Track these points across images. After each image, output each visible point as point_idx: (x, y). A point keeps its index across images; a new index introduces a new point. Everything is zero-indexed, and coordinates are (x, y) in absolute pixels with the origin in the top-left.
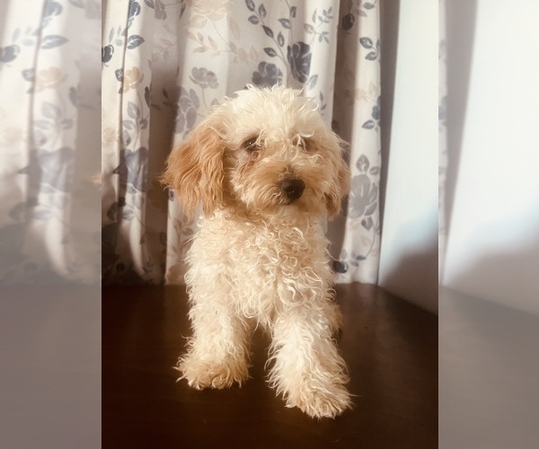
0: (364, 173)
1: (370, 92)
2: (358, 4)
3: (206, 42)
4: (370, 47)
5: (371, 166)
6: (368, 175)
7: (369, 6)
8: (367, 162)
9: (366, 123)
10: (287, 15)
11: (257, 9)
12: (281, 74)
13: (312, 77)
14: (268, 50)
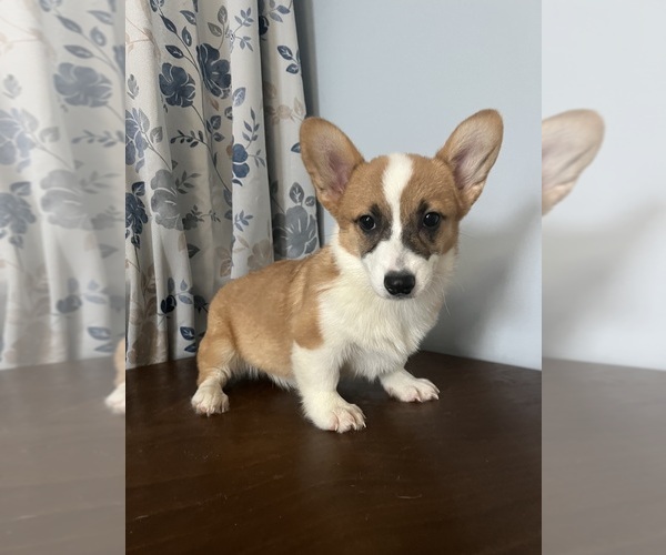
0: (299, 204)
1: (296, 110)
2: (272, 4)
4: (290, 58)
5: (306, 197)
6: (304, 206)
7: (283, 10)
8: (301, 190)
9: (295, 146)
10: (191, 8)
12: (192, 81)
13: (237, 91)
14: (172, 49)
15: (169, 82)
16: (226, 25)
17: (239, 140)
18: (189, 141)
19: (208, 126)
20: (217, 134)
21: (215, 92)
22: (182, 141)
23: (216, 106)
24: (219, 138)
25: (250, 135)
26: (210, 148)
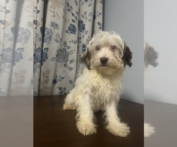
2: (98, 12)
3: (56, 14)
4: (100, 25)
7: (100, 14)
10: (78, 12)
11: (70, 7)
12: (76, 28)
13: (86, 31)
14: (73, 20)
15: (71, 28)
16: (86, 16)
17: (85, 43)
18: (74, 42)
19: (78, 39)
20: (80, 41)
21: (81, 31)
22: (72, 42)
23: (81, 35)
24: (80, 42)
25: (87, 42)
26: (78, 44)
